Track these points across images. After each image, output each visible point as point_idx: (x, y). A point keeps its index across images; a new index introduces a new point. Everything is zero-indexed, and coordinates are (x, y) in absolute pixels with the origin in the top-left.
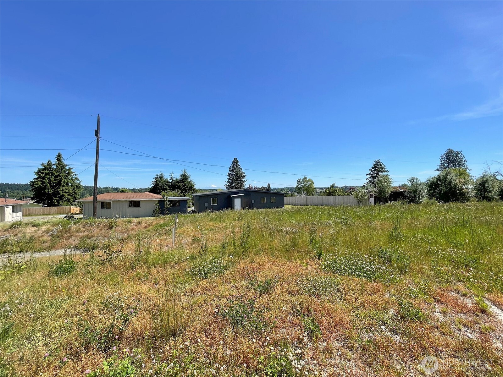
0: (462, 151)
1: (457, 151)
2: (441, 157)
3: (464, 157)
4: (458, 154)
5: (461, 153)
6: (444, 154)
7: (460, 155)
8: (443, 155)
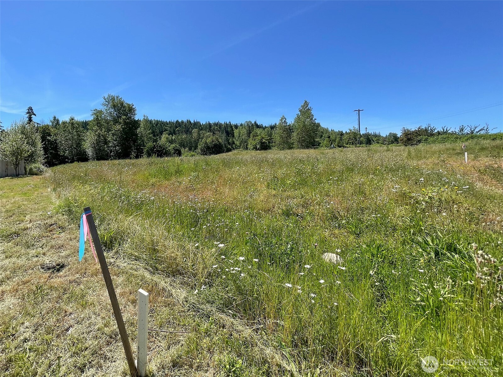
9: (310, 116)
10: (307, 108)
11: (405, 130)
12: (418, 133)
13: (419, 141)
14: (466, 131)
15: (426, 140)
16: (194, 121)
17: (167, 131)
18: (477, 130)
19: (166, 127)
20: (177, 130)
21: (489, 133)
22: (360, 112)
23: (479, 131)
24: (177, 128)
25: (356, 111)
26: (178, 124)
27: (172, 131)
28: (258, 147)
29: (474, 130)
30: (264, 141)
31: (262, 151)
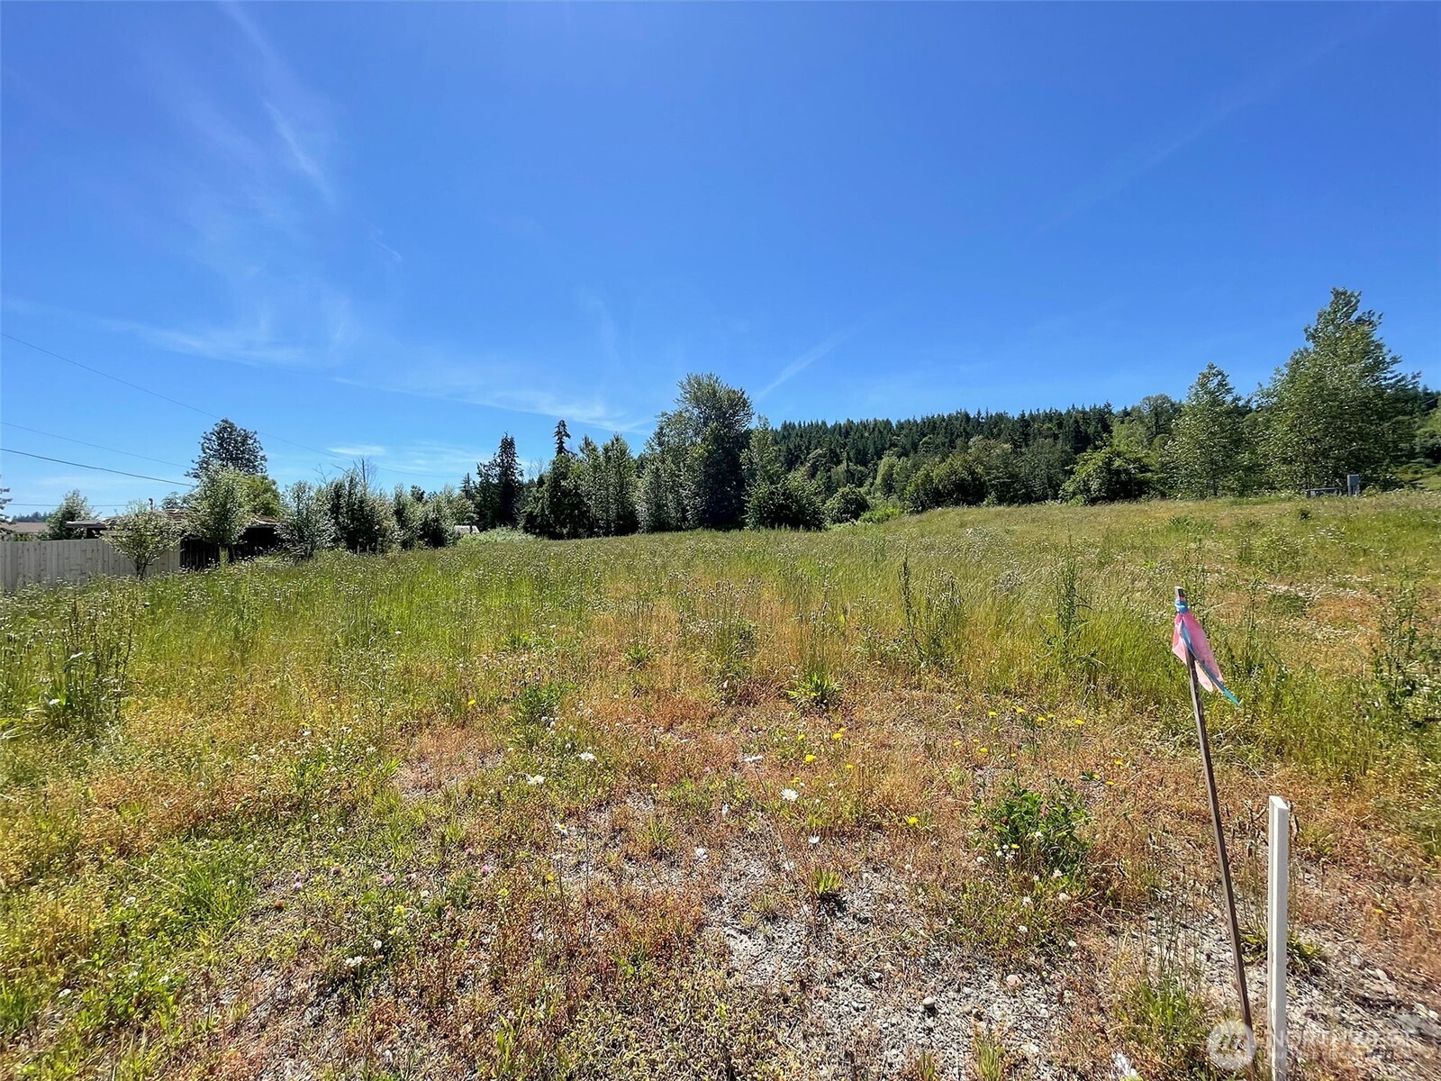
0: (256, 433)
1: (245, 431)
2: (205, 438)
3: (262, 449)
4: (246, 438)
5: (255, 436)
6: (212, 431)
7: (252, 441)
8: (208, 433)
10: (1353, 318)
16: (979, 412)
17: (896, 447)
19: (895, 437)
20: (925, 443)
24: (925, 436)
26: (931, 426)
27: (908, 447)
28: (1094, 485)
30: (1117, 463)
31: (1118, 506)
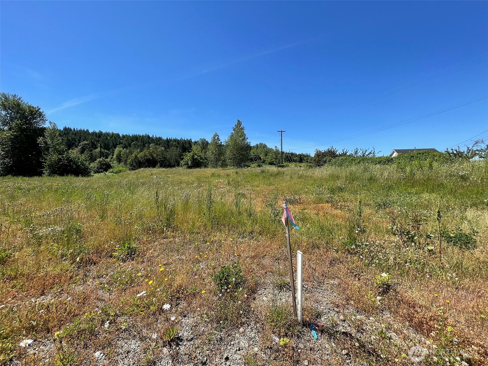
9: (243, 135)
10: (241, 127)
11: (317, 152)
12: (324, 154)
13: (324, 162)
14: (359, 154)
15: (330, 161)
16: (153, 136)
17: (122, 144)
18: (367, 153)
19: (121, 140)
21: (375, 156)
22: (282, 133)
23: (369, 154)
24: (133, 141)
25: (279, 131)
26: (136, 138)
27: (127, 145)
28: (190, 163)
29: (365, 153)
30: (196, 157)
